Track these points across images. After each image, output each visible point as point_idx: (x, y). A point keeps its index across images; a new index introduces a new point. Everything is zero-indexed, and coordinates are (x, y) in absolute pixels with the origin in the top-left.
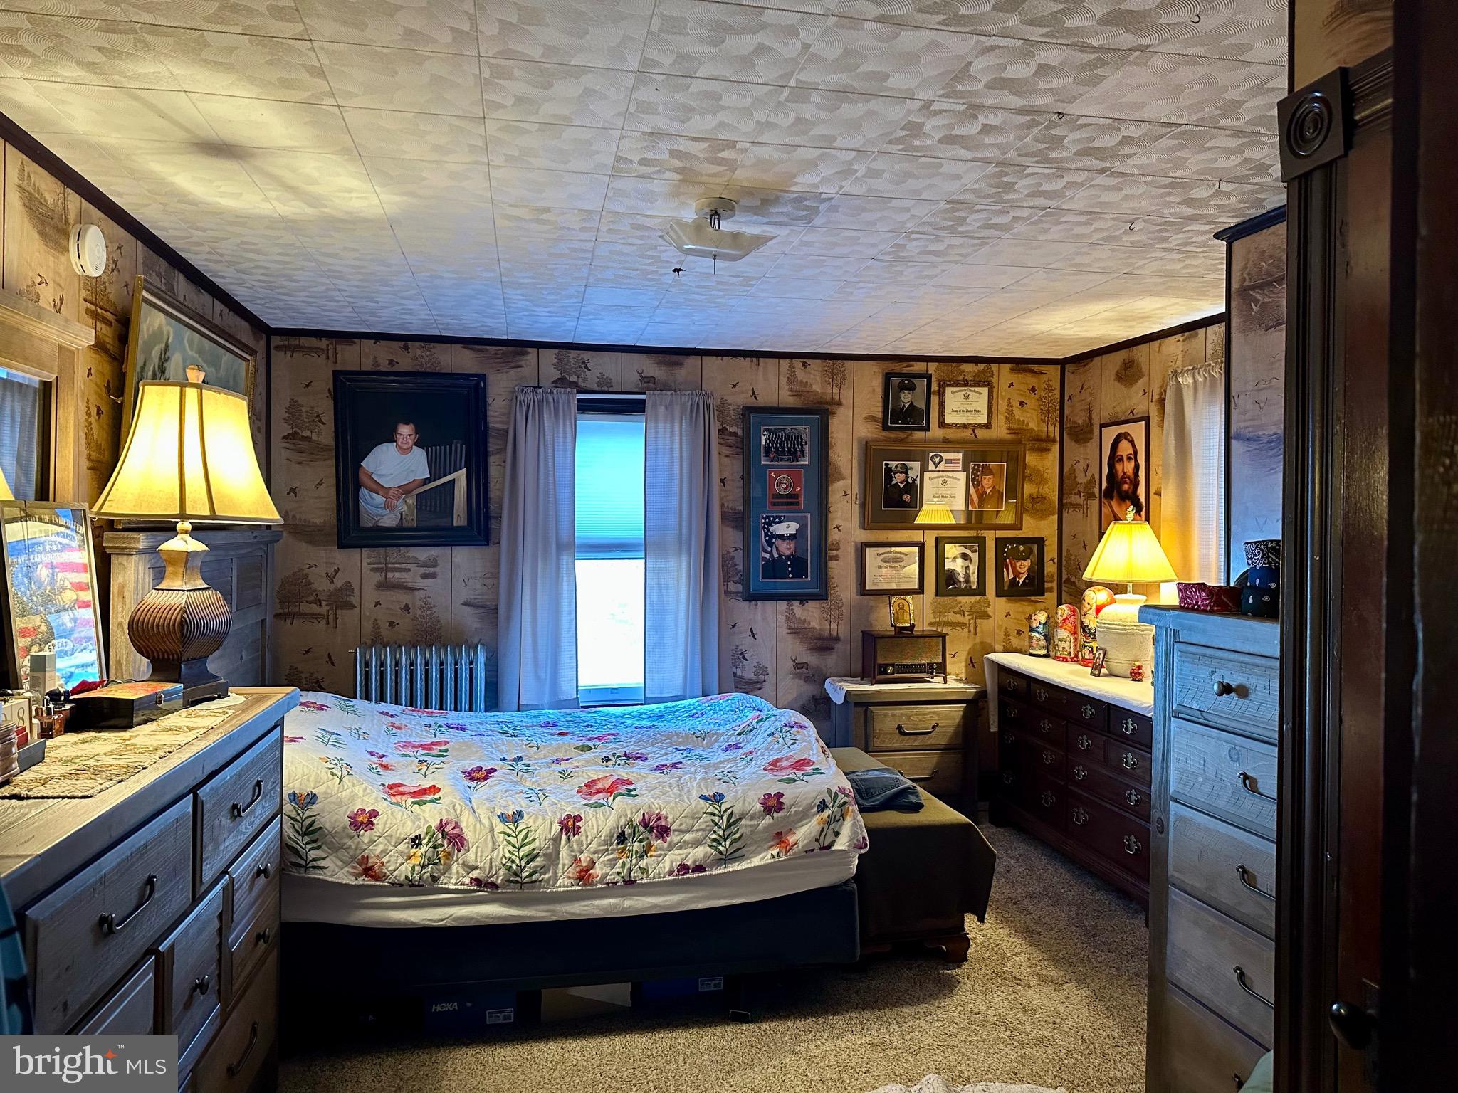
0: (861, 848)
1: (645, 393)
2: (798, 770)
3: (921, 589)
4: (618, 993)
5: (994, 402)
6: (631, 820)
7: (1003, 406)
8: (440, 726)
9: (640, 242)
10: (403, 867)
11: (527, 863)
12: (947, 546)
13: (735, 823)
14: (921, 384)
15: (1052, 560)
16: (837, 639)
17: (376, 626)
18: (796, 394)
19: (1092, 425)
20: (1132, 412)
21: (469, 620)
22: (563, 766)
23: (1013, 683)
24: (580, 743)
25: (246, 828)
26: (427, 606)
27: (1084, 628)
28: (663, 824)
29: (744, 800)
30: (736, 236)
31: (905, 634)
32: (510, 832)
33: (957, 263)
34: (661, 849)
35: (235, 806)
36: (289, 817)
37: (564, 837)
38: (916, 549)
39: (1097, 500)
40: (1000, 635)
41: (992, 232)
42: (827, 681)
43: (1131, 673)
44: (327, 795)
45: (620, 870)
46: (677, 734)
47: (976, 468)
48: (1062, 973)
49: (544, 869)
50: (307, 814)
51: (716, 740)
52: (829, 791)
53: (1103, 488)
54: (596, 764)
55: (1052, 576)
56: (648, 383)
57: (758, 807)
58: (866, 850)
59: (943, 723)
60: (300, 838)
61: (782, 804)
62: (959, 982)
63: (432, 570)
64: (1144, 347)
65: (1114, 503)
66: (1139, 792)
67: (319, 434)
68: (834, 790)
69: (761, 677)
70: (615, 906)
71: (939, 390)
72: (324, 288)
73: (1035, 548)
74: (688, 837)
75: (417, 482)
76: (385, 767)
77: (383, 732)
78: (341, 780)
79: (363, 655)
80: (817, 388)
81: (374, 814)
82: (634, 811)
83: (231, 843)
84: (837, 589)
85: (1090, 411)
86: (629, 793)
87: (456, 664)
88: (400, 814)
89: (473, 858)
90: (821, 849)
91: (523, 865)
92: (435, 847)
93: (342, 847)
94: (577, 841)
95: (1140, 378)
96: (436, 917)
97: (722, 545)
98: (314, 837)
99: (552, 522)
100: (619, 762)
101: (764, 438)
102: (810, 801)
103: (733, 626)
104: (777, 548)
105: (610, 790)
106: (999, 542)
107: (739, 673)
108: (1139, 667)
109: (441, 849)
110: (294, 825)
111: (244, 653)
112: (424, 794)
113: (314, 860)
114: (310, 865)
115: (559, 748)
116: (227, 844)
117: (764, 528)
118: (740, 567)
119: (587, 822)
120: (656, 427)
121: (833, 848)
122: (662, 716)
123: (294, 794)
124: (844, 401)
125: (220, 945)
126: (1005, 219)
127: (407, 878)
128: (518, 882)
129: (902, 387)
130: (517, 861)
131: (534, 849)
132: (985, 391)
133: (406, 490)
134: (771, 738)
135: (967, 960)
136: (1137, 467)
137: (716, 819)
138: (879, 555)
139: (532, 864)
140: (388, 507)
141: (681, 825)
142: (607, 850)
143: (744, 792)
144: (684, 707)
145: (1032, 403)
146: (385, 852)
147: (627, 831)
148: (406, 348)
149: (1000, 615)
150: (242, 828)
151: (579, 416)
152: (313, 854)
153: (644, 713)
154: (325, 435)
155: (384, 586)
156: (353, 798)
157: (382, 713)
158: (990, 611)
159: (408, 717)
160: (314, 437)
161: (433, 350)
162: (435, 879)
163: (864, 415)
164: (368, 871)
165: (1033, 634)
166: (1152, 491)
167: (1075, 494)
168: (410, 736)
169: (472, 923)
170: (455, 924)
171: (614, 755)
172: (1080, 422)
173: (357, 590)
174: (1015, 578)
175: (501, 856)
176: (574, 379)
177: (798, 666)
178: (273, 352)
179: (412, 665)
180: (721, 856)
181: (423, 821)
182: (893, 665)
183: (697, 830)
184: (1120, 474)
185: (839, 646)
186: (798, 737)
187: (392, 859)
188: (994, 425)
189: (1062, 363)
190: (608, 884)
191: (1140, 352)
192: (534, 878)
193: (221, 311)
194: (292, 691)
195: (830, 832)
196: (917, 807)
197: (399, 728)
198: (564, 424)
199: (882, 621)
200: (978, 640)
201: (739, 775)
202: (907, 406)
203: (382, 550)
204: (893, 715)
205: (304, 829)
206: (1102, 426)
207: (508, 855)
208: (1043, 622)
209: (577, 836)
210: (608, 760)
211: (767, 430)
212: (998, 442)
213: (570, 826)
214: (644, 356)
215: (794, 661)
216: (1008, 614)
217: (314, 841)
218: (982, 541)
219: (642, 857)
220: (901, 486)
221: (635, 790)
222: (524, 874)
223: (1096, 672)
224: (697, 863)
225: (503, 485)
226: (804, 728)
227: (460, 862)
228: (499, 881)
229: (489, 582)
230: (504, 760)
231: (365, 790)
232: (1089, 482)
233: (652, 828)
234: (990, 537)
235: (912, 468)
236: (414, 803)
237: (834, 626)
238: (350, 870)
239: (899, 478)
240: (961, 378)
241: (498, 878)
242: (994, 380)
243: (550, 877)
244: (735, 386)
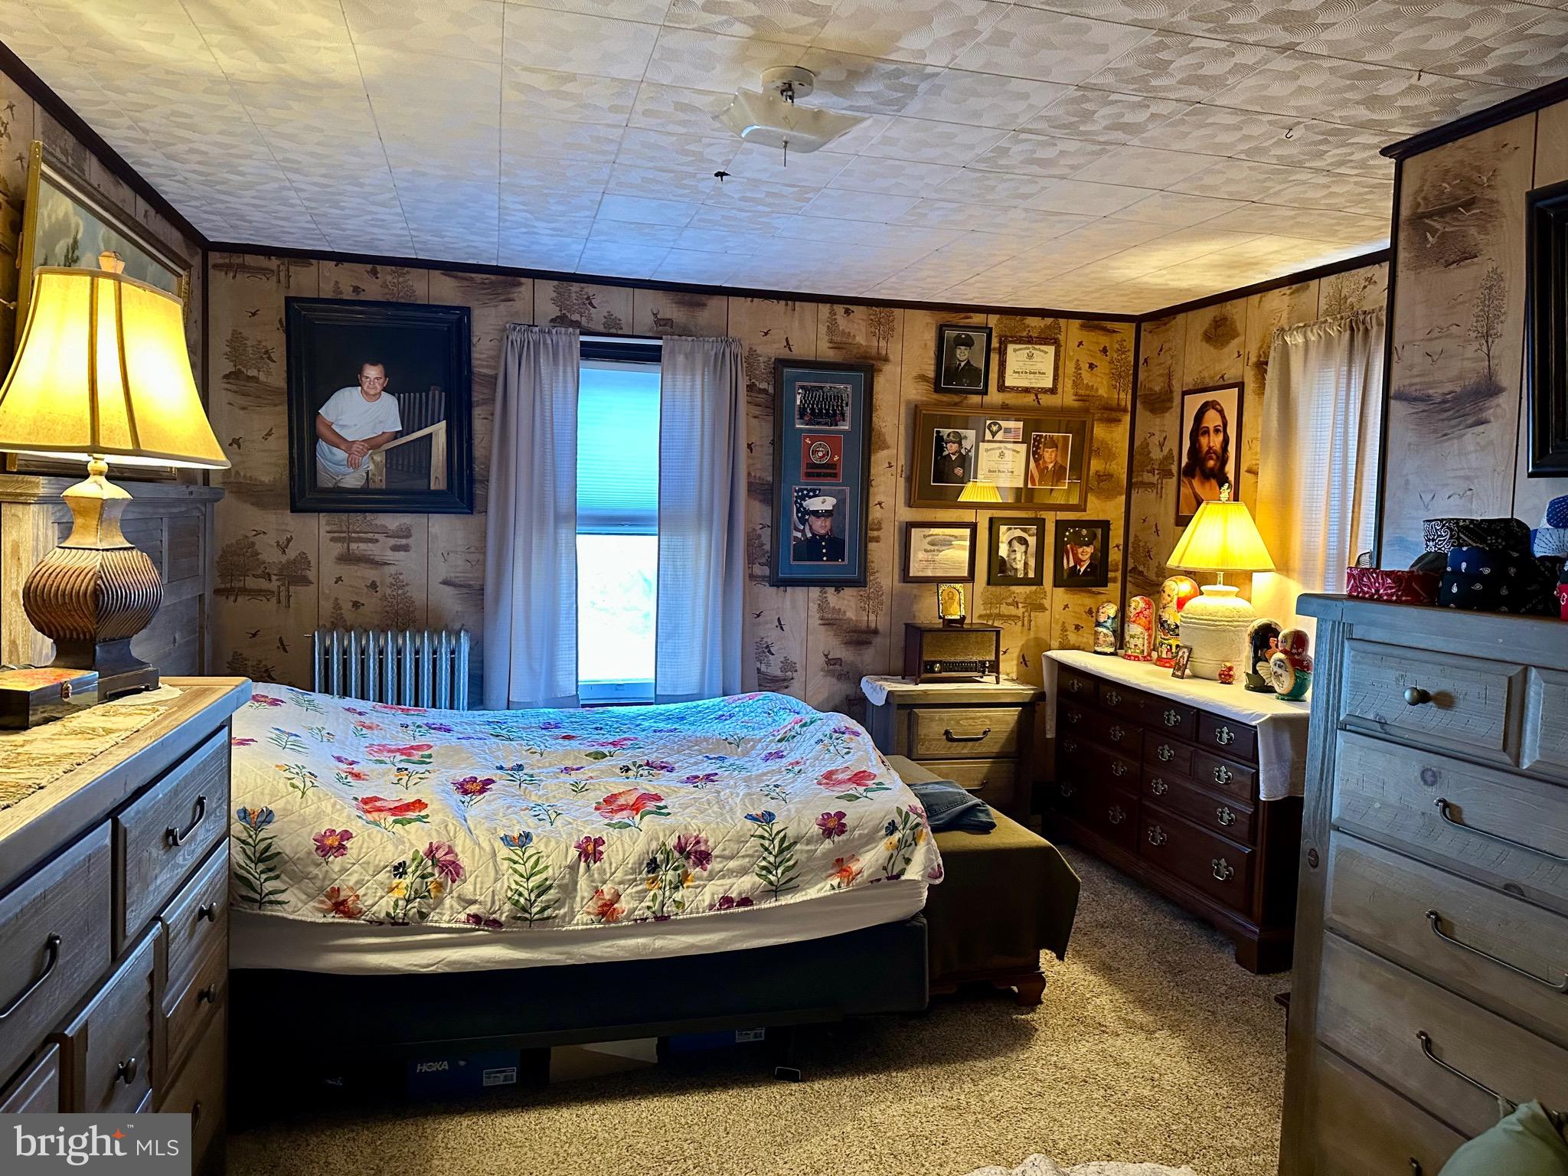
0: (937, 878)
1: (661, 338)
2: (858, 784)
3: (971, 577)
4: (643, 1049)
5: (1061, 363)
6: (664, 844)
7: (1069, 368)
8: (419, 726)
9: (683, 130)
10: (383, 902)
11: (538, 896)
12: (1003, 528)
13: (788, 848)
14: (980, 338)
15: (1118, 546)
16: (876, 632)
17: (337, 606)
18: (837, 346)
19: (1171, 392)
20: (1222, 377)
21: (449, 601)
22: (574, 776)
23: (1077, 685)
24: (593, 750)
25: (184, 860)
26: (398, 584)
27: (1162, 623)
28: (703, 848)
29: (799, 821)
30: (817, 115)
31: (954, 627)
32: (516, 858)
33: (1063, 177)
34: (700, 878)
35: (170, 833)
36: (238, 839)
37: (583, 864)
38: (967, 532)
39: (1175, 479)
40: (1057, 630)
41: (1120, 136)
42: (864, 679)
43: (1220, 675)
44: (287, 812)
45: (651, 904)
46: (706, 740)
47: (1038, 440)
48: (1152, 1018)
49: (558, 903)
50: (261, 835)
51: (753, 747)
52: (899, 811)
53: (1183, 465)
54: (614, 774)
55: (1117, 564)
56: (664, 327)
57: (816, 830)
58: (941, 880)
59: (995, 728)
60: (253, 865)
61: (844, 825)
62: (1037, 1030)
63: (404, 541)
64: (1240, 302)
65: (1196, 483)
66: (1232, 810)
67: (268, 373)
68: (905, 809)
69: (789, 673)
70: (645, 946)
71: (1000, 347)
72: (276, 185)
73: (1099, 532)
74: (732, 864)
75: (386, 436)
76: (357, 776)
77: (351, 733)
78: (303, 793)
79: (322, 641)
80: (860, 340)
81: (346, 835)
82: (668, 833)
83: (165, 880)
84: (877, 575)
85: (1169, 376)
86: (659, 811)
87: (435, 653)
88: (380, 836)
89: (472, 890)
90: (888, 878)
91: (533, 899)
92: (423, 877)
93: (306, 876)
94: (598, 868)
95: (1233, 338)
96: (425, 962)
97: (748, 521)
98: (269, 863)
99: (549, 488)
100: (641, 772)
101: (799, 397)
102: (878, 822)
103: (758, 616)
104: (810, 526)
105: (636, 807)
106: (1061, 526)
107: (763, 668)
108: (1230, 669)
109: (431, 879)
110: (244, 850)
111: (177, 637)
112: (407, 810)
113: (271, 893)
114: (266, 899)
115: (566, 754)
116: (158, 882)
117: (796, 502)
118: (767, 547)
119: (610, 846)
120: (674, 380)
121: (903, 878)
122: (683, 718)
123: (245, 810)
124: (891, 357)
125: (151, 1014)
126: (1142, 116)
127: (388, 914)
128: (526, 919)
129: (959, 342)
130: (526, 894)
131: (546, 879)
132: (1051, 349)
133: (373, 444)
134: (819, 747)
135: (1041, 1003)
136: (1226, 441)
137: (766, 843)
138: (925, 536)
139: (544, 898)
140: (353, 464)
141: (724, 850)
142: (635, 880)
143: (797, 811)
144: (708, 708)
145: (1103, 366)
146: (360, 883)
147: (660, 857)
148: (374, 273)
149: (1058, 607)
150: (180, 860)
151: (583, 363)
152: (269, 886)
153: (661, 714)
154: (275, 375)
155: (347, 558)
156: (319, 815)
157: (348, 710)
158: (1047, 603)
159: (380, 715)
160: (262, 377)
161: (407, 277)
162: (423, 916)
163: (914, 374)
164: (340, 907)
165: (1100, 629)
166: (1244, 467)
167: (1148, 472)
168: (384, 738)
169: (470, 969)
170: (448, 970)
171: (634, 764)
172: (1157, 388)
173: (313, 563)
174: (1075, 566)
175: (506, 887)
176: (576, 317)
177: (831, 662)
178: (211, 272)
179: (381, 653)
180: (770, 887)
181: (407, 845)
182: (940, 662)
183: (743, 857)
184: (1205, 449)
185: (877, 641)
186: (852, 745)
187: (370, 891)
188: (1060, 390)
189: (1138, 320)
190: (636, 920)
191: (1235, 308)
192: (546, 914)
193: (146, 212)
194: (243, 683)
195: (900, 858)
196: (988, 827)
197: (370, 728)
198: (565, 372)
199: (928, 611)
200: (1032, 635)
201: (788, 789)
202: (963, 364)
203: (344, 516)
204: (941, 719)
205: (257, 855)
206: (1184, 393)
207: (514, 886)
208: (1112, 616)
209: (598, 863)
210: (628, 770)
211: (802, 387)
212: (1063, 410)
213: (590, 850)
214: (660, 294)
215: (826, 656)
216: (1066, 606)
217: (270, 870)
218: (1041, 523)
219: (676, 888)
220: (954, 457)
221: (666, 807)
222: (535, 910)
223: (1179, 673)
224: (743, 896)
225: (491, 442)
226: (857, 734)
227: (455, 894)
228: (503, 918)
229: (473, 557)
230: (501, 768)
231: (334, 805)
232: (1166, 458)
233: (689, 853)
234: (1050, 519)
235: (966, 438)
236: (395, 822)
237: (872, 617)
238: (316, 905)
239: (952, 448)
240: (1025, 334)
241: (501, 914)
242: (1062, 337)
243: (565, 914)
244: (766, 334)
